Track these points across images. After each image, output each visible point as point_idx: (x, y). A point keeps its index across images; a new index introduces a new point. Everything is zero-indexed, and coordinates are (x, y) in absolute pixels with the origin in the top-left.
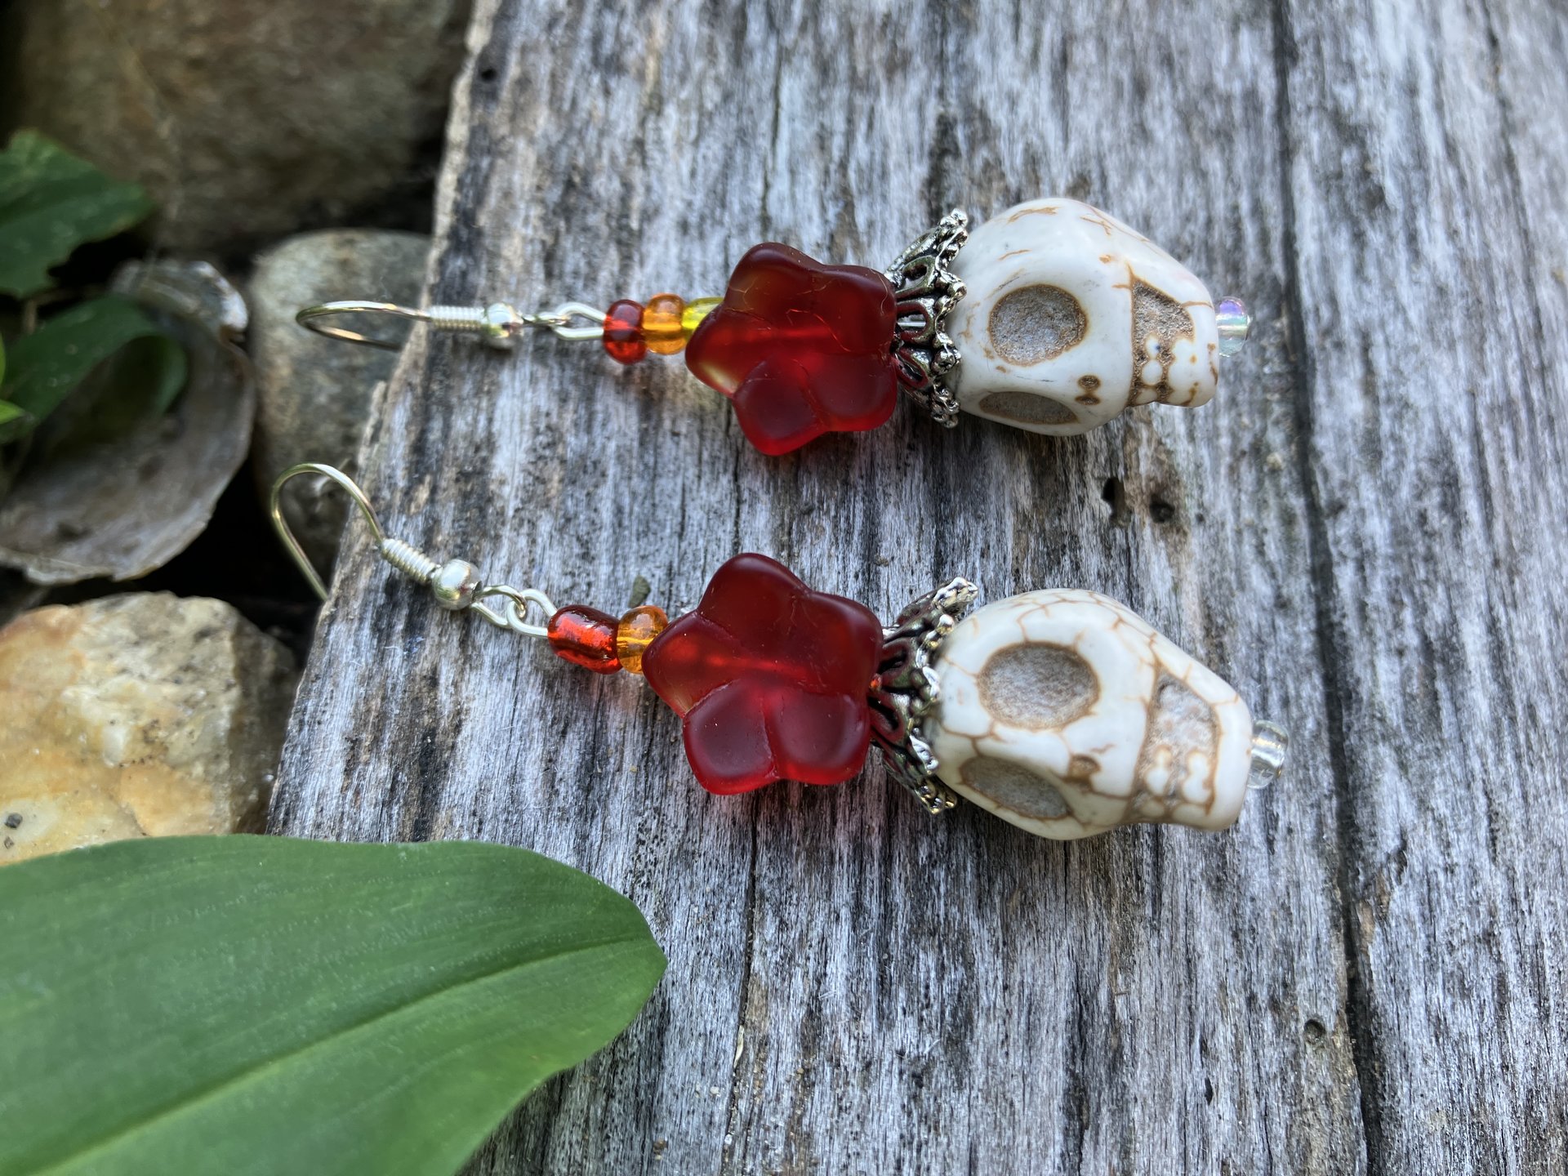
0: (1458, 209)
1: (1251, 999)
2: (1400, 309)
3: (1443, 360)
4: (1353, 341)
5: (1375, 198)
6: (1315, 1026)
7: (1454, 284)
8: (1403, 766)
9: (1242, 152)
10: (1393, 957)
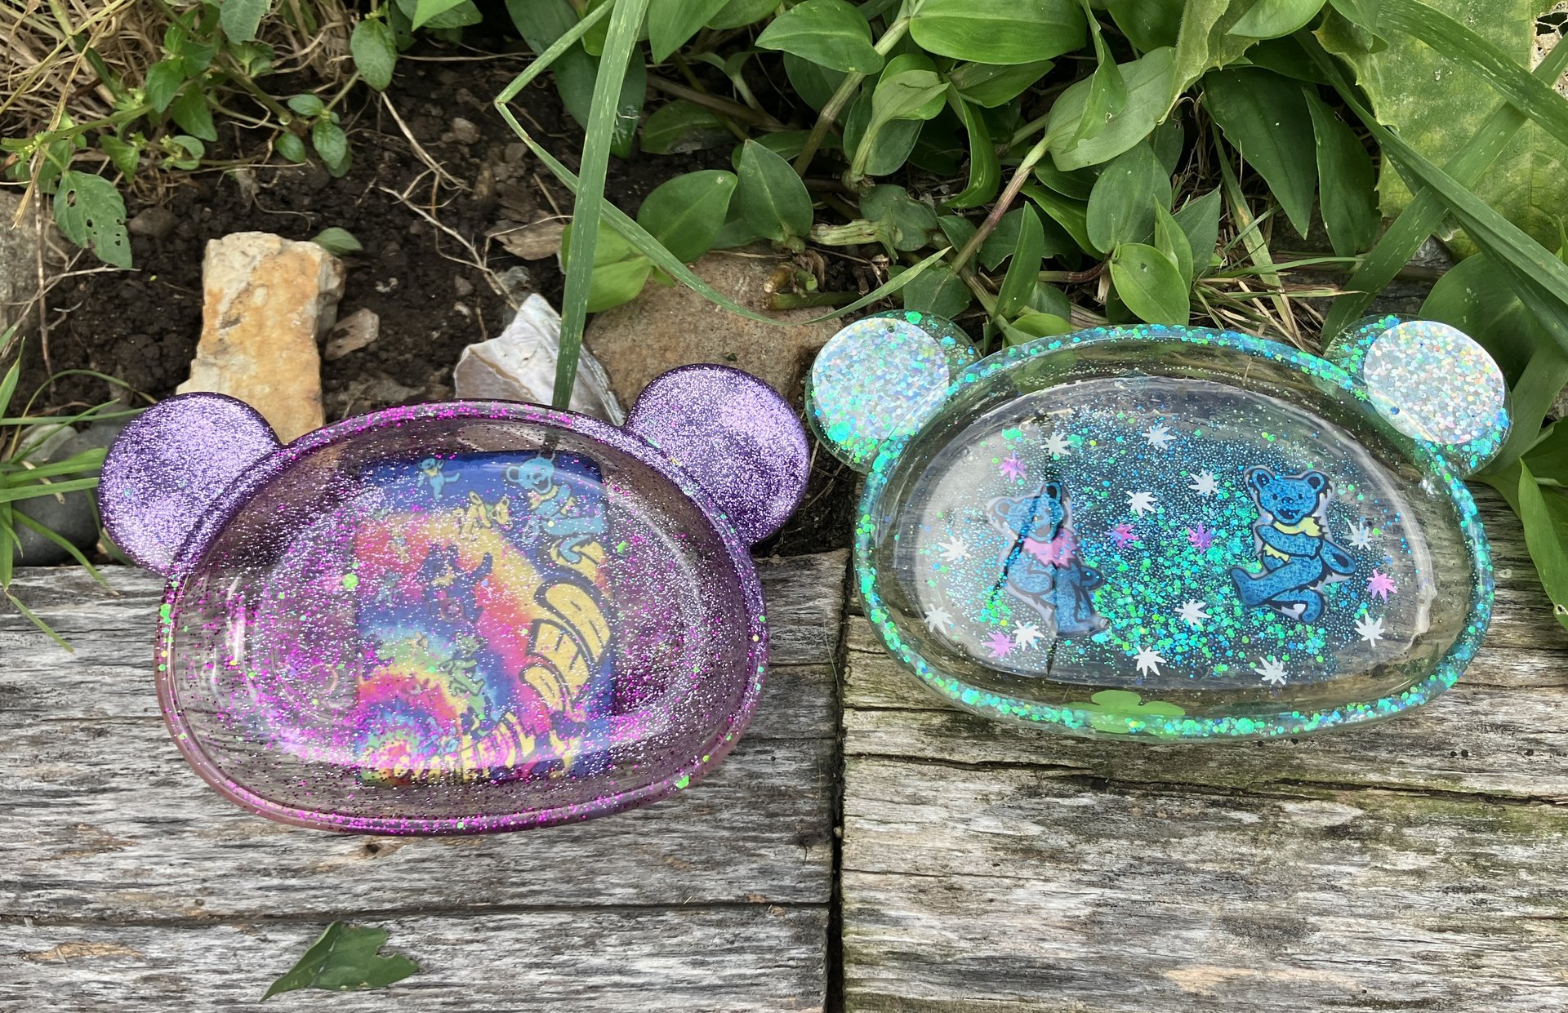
0: (560, 989)
1: (204, 880)
2: (500, 958)
3: (477, 975)
4: (481, 936)
5: (557, 951)
6: (202, 904)
7: (516, 982)
8: (300, 943)
9: (564, 887)
10: (230, 935)
